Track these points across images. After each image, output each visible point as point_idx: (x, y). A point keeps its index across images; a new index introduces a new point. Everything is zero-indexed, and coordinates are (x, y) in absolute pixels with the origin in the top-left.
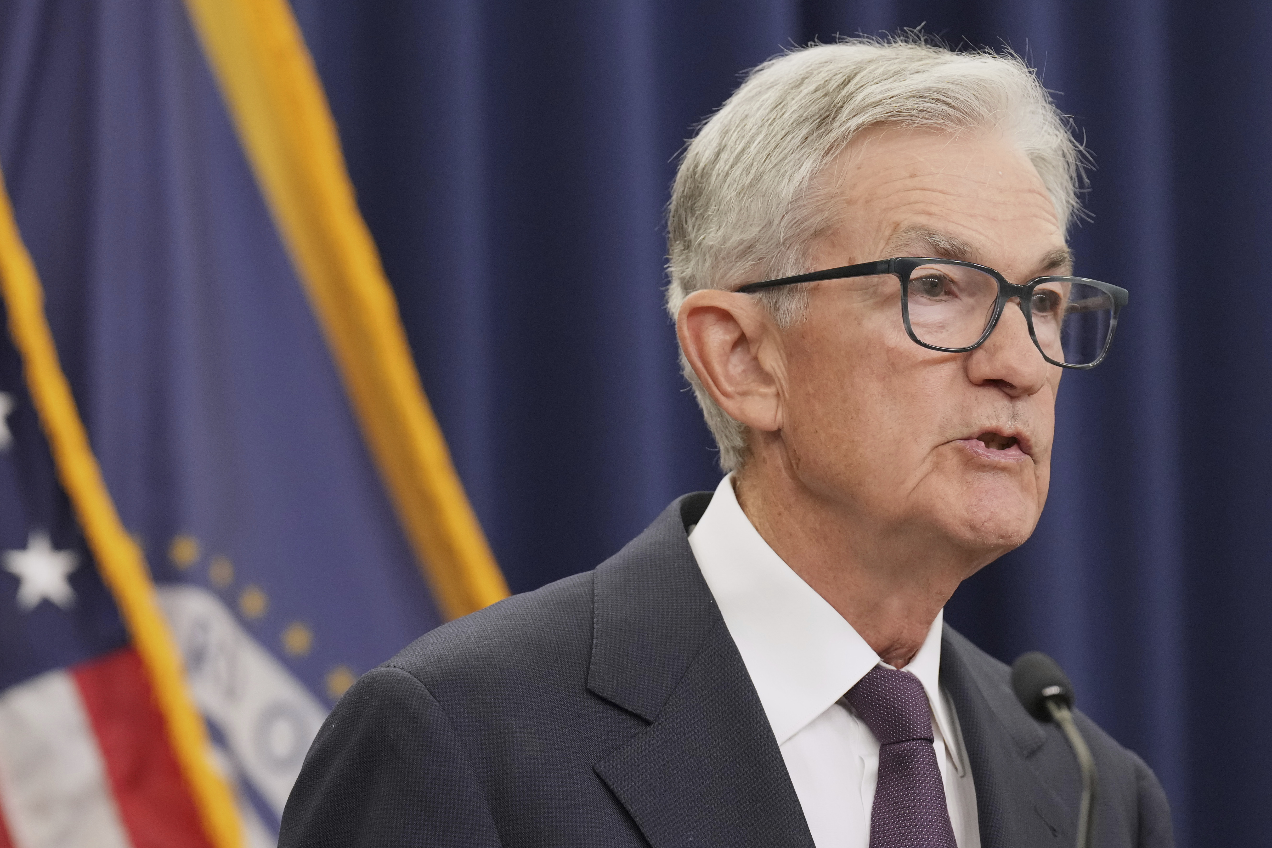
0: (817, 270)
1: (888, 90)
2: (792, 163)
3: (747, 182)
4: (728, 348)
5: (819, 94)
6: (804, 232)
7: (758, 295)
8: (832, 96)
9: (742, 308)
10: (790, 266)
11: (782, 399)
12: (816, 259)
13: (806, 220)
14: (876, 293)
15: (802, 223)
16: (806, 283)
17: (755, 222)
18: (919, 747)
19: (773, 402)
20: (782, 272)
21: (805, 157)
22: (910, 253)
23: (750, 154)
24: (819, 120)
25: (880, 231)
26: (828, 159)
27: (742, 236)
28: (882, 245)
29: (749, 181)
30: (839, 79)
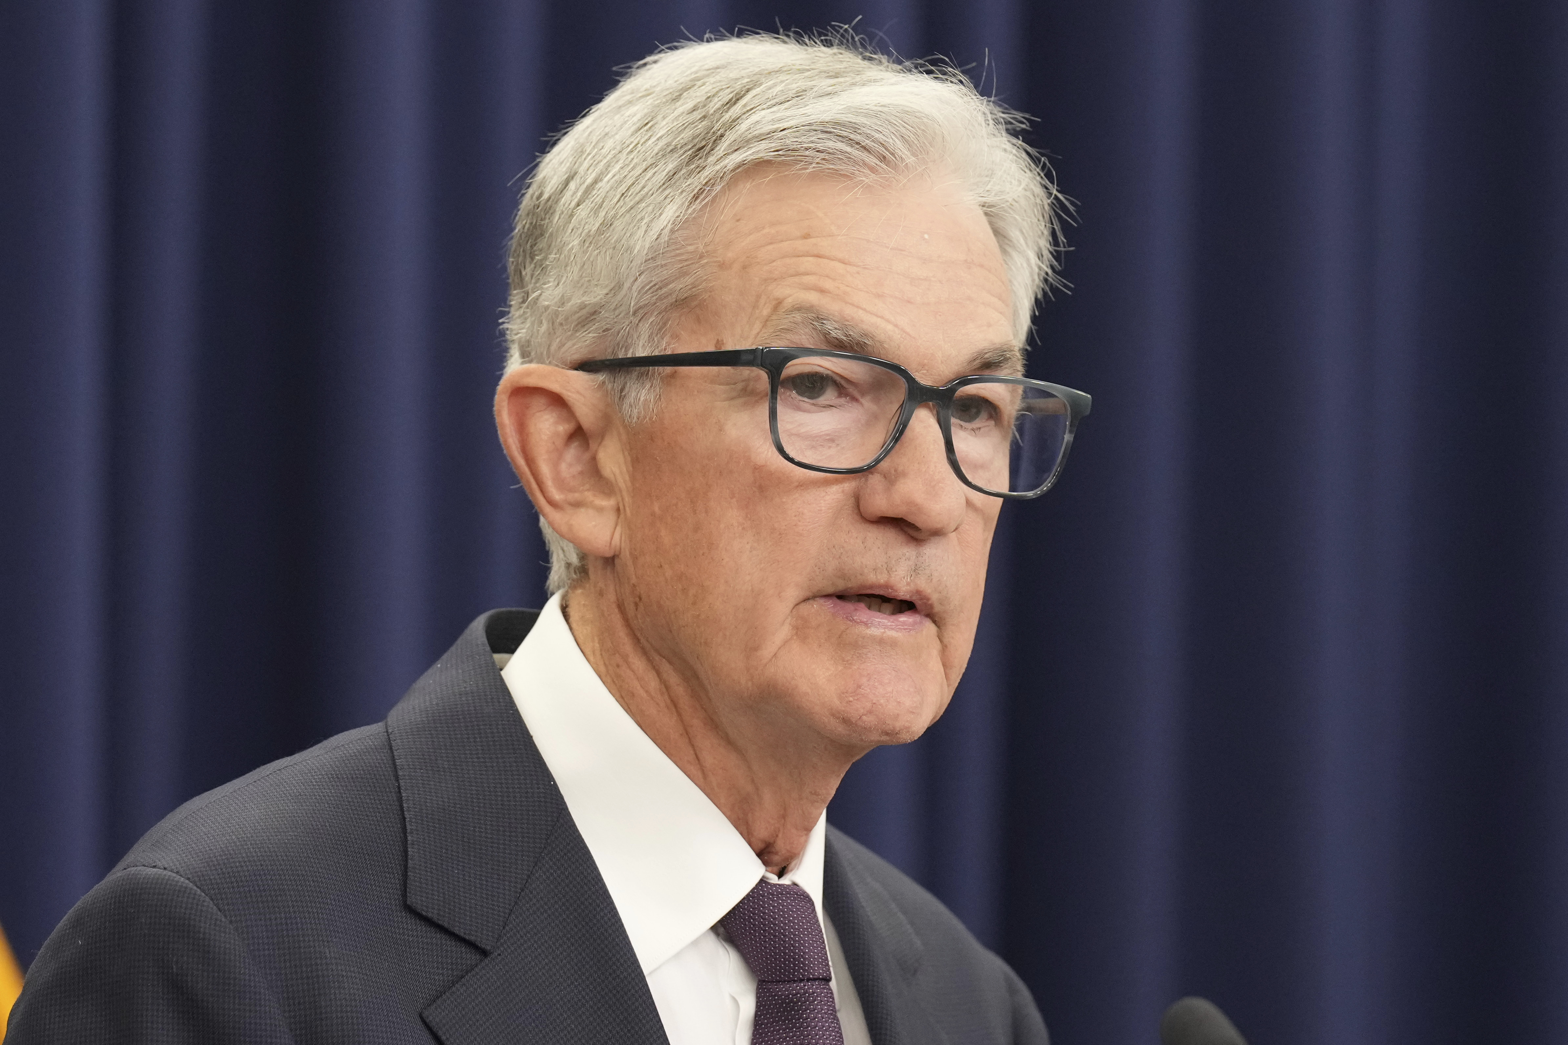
0: (676, 352)
1: (780, 120)
2: (650, 208)
3: (595, 228)
4: (560, 442)
5: (697, 115)
6: (662, 300)
7: (601, 377)
8: (712, 120)
9: (578, 392)
10: (641, 344)
11: (622, 516)
12: (676, 337)
13: (667, 285)
14: (746, 391)
15: (661, 288)
16: (661, 368)
17: (600, 282)
18: (816, 991)
19: (609, 519)
20: (631, 351)
21: (668, 200)
22: (792, 342)
23: (601, 190)
24: (690, 152)
25: (758, 309)
26: (697, 205)
27: (584, 299)
28: (758, 326)
29: (597, 225)
30: (726, 96)
